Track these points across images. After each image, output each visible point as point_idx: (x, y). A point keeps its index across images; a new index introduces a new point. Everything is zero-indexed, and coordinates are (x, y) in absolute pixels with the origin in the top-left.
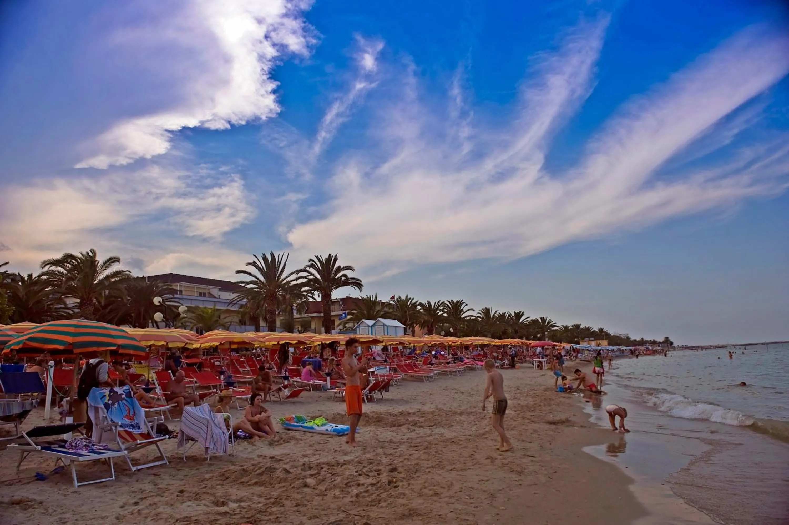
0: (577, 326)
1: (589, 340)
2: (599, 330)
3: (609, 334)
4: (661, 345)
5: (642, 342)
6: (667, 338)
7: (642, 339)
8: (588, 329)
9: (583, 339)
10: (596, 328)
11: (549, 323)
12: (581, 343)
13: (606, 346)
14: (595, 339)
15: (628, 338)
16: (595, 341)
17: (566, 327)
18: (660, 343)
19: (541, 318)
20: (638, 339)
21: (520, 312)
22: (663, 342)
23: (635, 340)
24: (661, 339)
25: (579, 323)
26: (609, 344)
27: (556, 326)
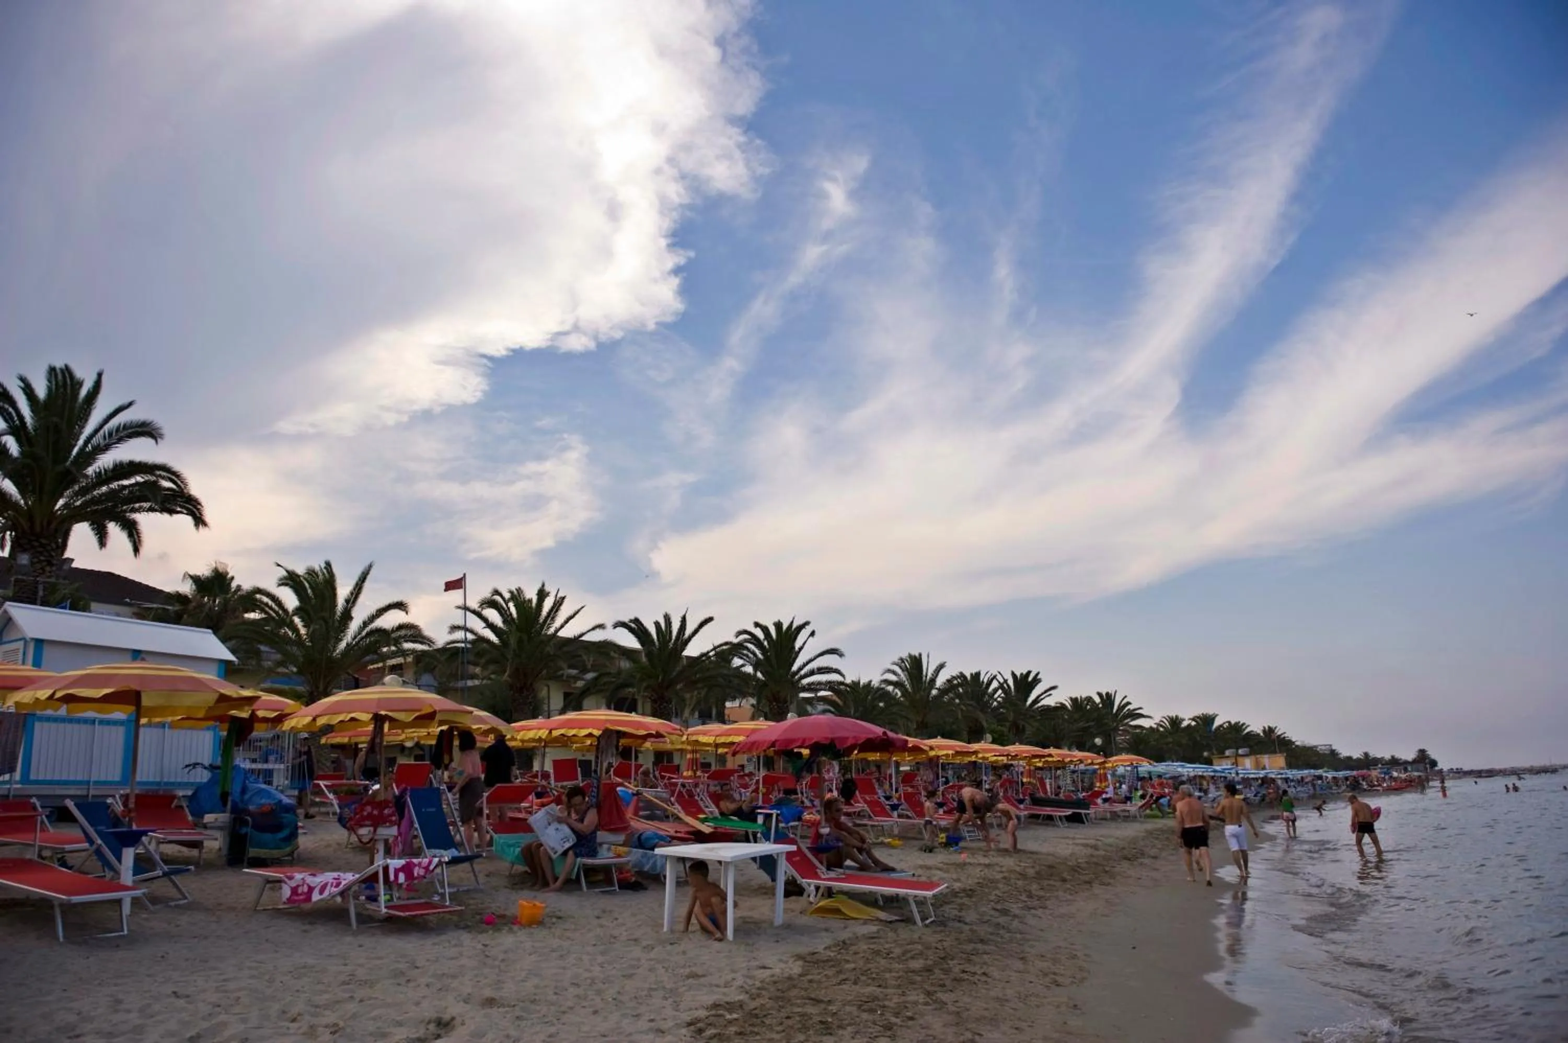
0: (1207, 720)
1: (1237, 755)
2: (1264, 731)
3: (1290, 742)
4: (1409, 769)
5: (1368, 762)
6: (1422, 752)
7: (1366, 754)
8: (1236, 728)
9: (1221, 753)
10: (1256, 726)
11: (1121, 708)
12: (1215, 762)
13: (1283, 769)
14: (1253, 752)
15: (1333, 753)
16: (1253, 758)
17: (1175, 722)
18: (1406, 762)
19: (1100, 694)
20: (1356, 754)
21: (1029, 672)
22: (1414, 761)
23: (1350, 758)
24: (1409, 755)
25: (1211, 713)
26: (1290, 766)
27: (1142, 716)
